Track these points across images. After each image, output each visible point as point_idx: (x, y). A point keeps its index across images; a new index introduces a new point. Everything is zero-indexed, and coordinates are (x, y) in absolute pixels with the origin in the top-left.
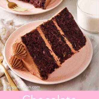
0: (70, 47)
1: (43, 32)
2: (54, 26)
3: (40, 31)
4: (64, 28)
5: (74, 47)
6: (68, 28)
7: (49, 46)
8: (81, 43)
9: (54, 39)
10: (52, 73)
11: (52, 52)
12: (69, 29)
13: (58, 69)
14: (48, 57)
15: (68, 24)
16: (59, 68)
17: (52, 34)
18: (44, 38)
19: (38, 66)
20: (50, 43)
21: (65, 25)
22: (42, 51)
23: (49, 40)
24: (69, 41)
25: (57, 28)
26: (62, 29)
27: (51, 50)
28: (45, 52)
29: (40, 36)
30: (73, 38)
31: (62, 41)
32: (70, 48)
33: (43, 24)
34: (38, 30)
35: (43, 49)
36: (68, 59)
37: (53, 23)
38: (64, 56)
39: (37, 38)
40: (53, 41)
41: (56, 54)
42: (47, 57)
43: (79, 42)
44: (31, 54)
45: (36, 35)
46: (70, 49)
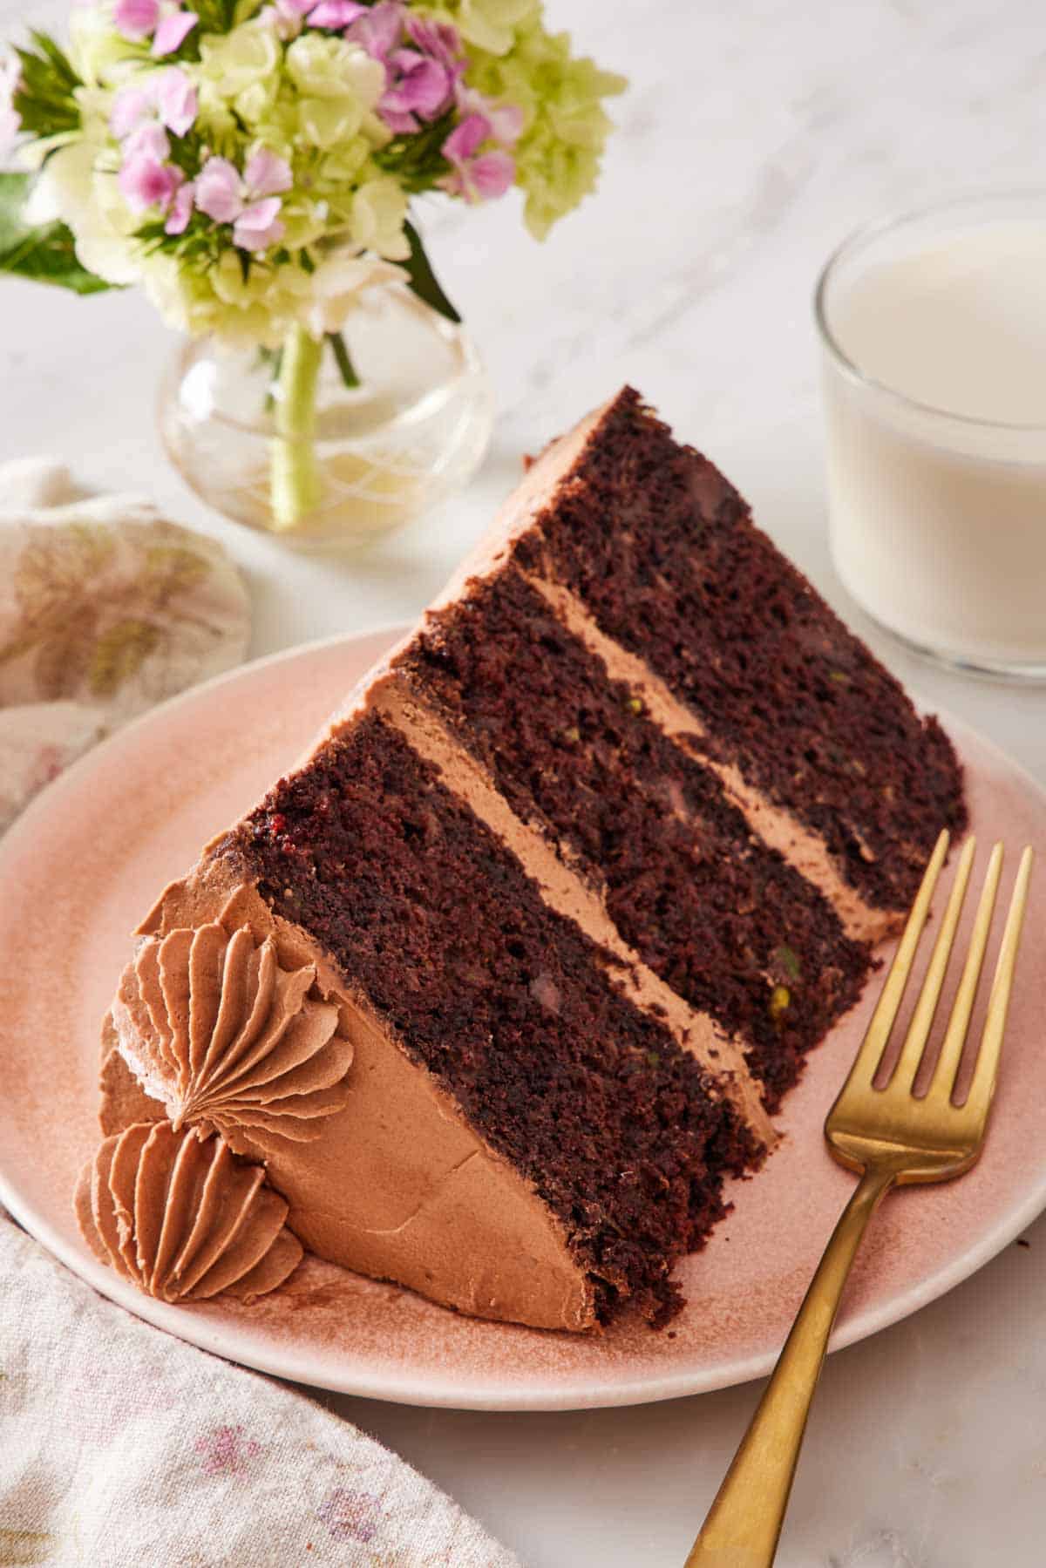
0: (810, 875)
1: (458, 732)
2: (560, 645)
3: (427, 726)
4: (677, 648)
5: (856, 872)
6: (720, 641)
7: (585, 906)
8: (917, 813)
9: (616, 810)
10: (714, 1243)
11: (636, 981)
12: (743, 662)
13: (759, 1177)
14: (612, 1044)
15: (709, 588)
16: (772, 1163)
17: (572, 749)
18: (492, 809)
19: (539, 1178)
20: (582, 869)
21: (680, 607)
22: (526, 978)
23: (562, 828)
24: (776, 803)
25: (599, 664)
26: (657, 667)
27: (621, 949)
28: (563, 987)
29: (442, 791)
30: (811, 756)
31: (699, 822)
32: (817, 890)
33: (438, 643)
34: (402, 725)
35: (517, 950)
36: (831, 1036)
37: (544, 611)
38: (782, 999)
39: (413, 832)
40: (610, 837)
41: (684, 996)
42: (602, 1048)
43: (889, 792)
44: (408, 1034)
45: (390, 784)
46: (818, 900)
